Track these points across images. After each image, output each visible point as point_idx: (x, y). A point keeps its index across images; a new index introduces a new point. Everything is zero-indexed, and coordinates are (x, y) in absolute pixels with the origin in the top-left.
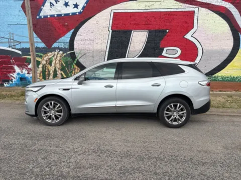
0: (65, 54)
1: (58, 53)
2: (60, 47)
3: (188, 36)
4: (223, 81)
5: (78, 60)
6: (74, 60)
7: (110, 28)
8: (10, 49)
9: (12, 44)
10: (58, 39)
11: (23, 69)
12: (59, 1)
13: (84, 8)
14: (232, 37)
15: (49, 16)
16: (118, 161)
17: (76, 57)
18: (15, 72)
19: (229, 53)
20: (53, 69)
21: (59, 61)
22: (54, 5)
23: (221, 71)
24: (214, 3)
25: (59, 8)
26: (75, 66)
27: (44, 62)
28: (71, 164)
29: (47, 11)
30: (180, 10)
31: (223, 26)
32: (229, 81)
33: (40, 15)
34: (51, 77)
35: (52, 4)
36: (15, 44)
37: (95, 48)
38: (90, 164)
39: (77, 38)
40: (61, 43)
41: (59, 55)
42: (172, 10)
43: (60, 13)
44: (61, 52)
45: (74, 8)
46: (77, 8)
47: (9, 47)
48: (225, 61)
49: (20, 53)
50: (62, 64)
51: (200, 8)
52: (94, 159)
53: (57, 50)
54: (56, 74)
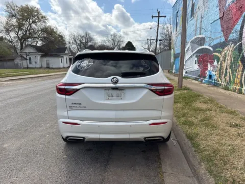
0: (235, 47)
21: (230, 56)
33: (227, 5)
41: (231, 49)
44: (232, 45)
50: (231, 60)
53: (231, 43)
54: (226, 72)
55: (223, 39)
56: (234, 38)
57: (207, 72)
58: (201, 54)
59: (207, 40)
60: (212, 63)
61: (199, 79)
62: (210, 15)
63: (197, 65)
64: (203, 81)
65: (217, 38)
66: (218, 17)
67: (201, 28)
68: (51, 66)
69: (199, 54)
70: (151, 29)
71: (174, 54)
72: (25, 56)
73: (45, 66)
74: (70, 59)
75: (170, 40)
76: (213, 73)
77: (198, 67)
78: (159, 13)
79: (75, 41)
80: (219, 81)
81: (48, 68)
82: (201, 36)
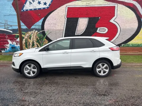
0: (39, 32)
1: (35, 32)
2: (36, 28)
3: (112, 21)
4: (133, 46)
5: (47, 36)
6: (44, 36)
7: (66, 16)
8: (5, 30)
9: (7, 27)
10: (35, 23)
11: (13, 42)
12: (35, 1)
13: (50, 5)
14: (137, 21)
15: (29, 10)
16: (81, 98)
17: (45, 34)
18: (8, 43)
19: (136, 30)
20: (32, 41)
21: (36, 36)
22: (32, 4)
23: (132, 41)
24: (126, 1)
25: (34, 5)
26: (45, 39)
27: (26, 37)
28: (52, 101)
29: (28, 7)
30: (107, 6)
31: (132, 15)
32: (136, 46)
33: (24, 9)
34: (31, 46)
35: (30, 3)
36: (8, 27)
37: (57, 28)
38: (64, 100)
39: (46, 23)
40: (36, 26)
41: (35, 33)
42: (102, 6)
43: (36, 8)
44: (37, 31)
45: (44, 5)
46: (46, 5)
47: (5, 28)
48: (133, 35)
49: (11, 32)
50: (37, 38)
51: (118, 4)
52: (66, 97)
54: (33, 44)
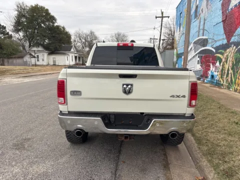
0: (237, 49)
15: (233, 8)
33: (229, 9)
41: (233, 50)
44: (234, 47)
53: (233, 45)
54: (228, 74)
55: (225, 42)
56: (236, 40)
57: (210, 72)
58: (204, 55)
59: (210, 41)
60: (214, 64)
61: (201, 78)
62: (213, 17)
63: (199, 65)
64: (206, 81)
65: (219, 40)
66: (221, 20)
67: (204, 30)
68: (57, 64)
69: (201, 55)
70: (154, 29)
71: (177, 54)
72: (33, 54)
73: (52, 63)
74: (76, 57)
75: (173, 39)
76: (216, 74)
77: (200, 67)
78: (162, 13)
79: (80, 39)
80: (221, 81)
81: (54, 65)
82: (204, 37)
